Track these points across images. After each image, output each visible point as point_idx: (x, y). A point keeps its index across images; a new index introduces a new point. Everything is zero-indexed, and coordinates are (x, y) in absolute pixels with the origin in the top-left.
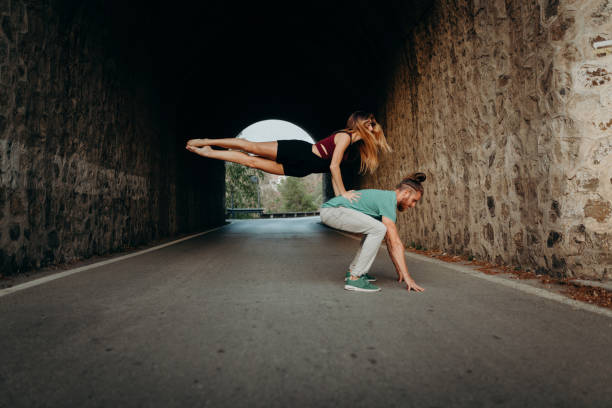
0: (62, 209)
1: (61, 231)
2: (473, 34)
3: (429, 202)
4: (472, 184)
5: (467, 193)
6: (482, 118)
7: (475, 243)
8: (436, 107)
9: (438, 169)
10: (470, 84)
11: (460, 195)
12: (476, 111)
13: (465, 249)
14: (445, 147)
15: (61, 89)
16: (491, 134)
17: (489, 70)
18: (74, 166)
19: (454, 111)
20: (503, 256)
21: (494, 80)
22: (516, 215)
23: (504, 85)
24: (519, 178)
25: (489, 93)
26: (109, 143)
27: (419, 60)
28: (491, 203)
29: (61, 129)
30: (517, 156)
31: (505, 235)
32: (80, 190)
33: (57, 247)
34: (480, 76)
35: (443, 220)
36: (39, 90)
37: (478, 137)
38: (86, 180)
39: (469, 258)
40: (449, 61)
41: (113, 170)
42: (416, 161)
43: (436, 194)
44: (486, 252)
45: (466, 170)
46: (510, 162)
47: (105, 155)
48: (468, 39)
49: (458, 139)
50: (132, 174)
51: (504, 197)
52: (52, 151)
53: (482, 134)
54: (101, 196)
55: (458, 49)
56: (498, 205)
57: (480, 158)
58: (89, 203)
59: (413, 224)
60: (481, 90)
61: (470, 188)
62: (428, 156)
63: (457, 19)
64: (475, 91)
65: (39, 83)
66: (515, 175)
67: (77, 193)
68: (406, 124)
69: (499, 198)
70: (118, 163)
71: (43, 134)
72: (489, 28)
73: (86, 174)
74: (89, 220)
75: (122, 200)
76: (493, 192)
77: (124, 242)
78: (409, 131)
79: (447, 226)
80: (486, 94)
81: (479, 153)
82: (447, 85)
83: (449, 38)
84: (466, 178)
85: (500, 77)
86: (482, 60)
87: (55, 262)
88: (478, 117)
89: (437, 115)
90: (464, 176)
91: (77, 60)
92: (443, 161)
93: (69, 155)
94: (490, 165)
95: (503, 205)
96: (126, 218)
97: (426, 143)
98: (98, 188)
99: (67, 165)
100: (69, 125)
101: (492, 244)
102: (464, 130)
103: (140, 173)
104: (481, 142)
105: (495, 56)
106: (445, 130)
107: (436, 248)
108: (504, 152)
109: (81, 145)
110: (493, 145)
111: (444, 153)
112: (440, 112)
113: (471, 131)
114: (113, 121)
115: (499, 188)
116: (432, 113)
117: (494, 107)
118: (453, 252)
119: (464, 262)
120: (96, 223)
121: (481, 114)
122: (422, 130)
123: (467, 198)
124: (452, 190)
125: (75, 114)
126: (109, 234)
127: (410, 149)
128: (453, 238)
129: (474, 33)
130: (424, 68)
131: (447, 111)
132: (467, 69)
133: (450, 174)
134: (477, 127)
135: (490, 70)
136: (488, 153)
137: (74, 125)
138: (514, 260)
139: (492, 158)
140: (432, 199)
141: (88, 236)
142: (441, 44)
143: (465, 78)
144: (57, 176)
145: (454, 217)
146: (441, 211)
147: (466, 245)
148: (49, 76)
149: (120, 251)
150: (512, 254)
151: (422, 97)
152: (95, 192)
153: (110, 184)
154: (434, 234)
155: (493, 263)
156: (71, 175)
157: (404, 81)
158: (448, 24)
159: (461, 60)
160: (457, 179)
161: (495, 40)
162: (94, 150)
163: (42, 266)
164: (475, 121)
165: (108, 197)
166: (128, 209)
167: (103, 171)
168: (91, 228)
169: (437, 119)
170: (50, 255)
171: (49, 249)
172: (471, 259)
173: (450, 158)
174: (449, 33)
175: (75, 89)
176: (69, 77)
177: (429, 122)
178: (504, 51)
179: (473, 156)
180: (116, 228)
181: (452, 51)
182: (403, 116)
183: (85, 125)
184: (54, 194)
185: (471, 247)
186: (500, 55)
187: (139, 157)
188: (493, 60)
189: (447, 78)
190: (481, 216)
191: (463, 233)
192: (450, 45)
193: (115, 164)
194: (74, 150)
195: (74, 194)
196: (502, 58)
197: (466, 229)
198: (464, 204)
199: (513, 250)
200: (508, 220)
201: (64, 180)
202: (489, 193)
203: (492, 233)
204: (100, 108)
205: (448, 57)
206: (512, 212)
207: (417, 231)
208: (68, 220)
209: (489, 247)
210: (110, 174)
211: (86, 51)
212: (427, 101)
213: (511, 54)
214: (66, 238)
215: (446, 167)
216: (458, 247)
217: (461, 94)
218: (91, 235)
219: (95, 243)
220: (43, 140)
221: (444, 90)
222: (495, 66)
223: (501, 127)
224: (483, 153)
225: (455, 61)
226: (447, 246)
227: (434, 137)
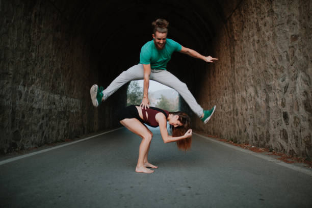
0: (23, 117)
1: (23, 131)
2: (271, 12)
3: (242, 114)
4: (272, 104)
5: (268, 110)
6: (278, 63)
7: (274, 141)
8: (246, 59)
9: (248, 95)
10: (270, 43)
11: (263, 111)
12: (274, 59)
13: (266, 144)
14: (252, 82)
15: (24, 47)
16: (286, 72)
17: (283, 32)
18: (32, 92)
19: (258, 60)
20: (295, 151)
21: (287, 38)
22: (305, 124)
23: (295, 41)
24: (308, 100)
25: (283, 47)
26: (56, 80)
27: (235, 32)
28: (286, 116)
29: (23, 70)
30: (306, 86)
31: (296, 137)
32: (36, 106)
33: (19, 140)
34: (277, 37)
35: (251, 126)
36: (8, 46)
37: (276, 75)
38: (40, 100)
39: (270, 150)
40: (255, 30)
41: (59, 95)
42: (234, 91)
43: (246, 110)
44: (282, 147)
45: (267, 95)
46: (300, 90)
47: (53, 87)
48: (268, 16)
49: (262, 77)
50: (71, 97)
51: (296, 112)
52: (18, 83)
53: (278, 73)
54: (50, 110)
55: (261, 23)
56: (291, 117)
57: (277, 87)
58: (42, 114)
59: (232, 128)
60: (277, 46)
61: (270, 106)
62: (241, 88)
63: (260, 5)
64: (273, 47)
65: (9, 42)
66: (304, 98)
67: (34, 108)
68: (227, 69)
69: (292, 113)
70: (62, 91)
71: (11, 72)
72: (283, 7)
73: (40, 97)
74: (42, 124)
75: (64, 113)
76: (287, 109)
77: (65, 136)
78: (229, 74)
79: (254, 130)
80: (282, 48)
81: (277, 84)
82: (254, 45)
83: (255, 16)
84: (267, 101)
85: (292, 36)
86: (278, 27)
87: (17, 149)
88: (276, 62)
89: (247, 63)
90: (266, 99)
91: (36, 31)
92: (251, 90)
93: (29, 85)
94: (285, 92)
95: (295, 118)
96: (66, 122)
97: (240, 80)
98: (48, 105)
99: (27, 91)
100: (30, 68)
101: (287, 142)
102: (266, 71)
103: (76, 97)
104: (277, 78)
105: (288, 23)
106: (253, 72)
107: (247, 143)
108: (295, 83)
109: (37, 80)
110: (287, 80)
111: (252, 85)
112: (249, 61)
113: (271, 71)
114: (59, 67)
115: (292, 107)
116: (244, 62)
117: (287, 56)
118: (259, 146)
119: (267, 153)
120: (47, 125)
121: (278, 61)
122: (237, 72)
123: (268, 113)
124: (257, 107)
125: (34, 62)
126: (55, 132)
127: (230, 84)
128: (258, 137)
129: (273, 11)
130: (238, 36)
131: (254, 60)
132: (267, 34)
133: (256, 98)
134: (275, 69)
135: (285, 32)
136: (284, 84)
137: (33, 68)
138: (304, 154)
139: (286, 87)
140: (244, 113)
141: (41, 133)
142: (250, 21)
143: (266, 39)
144: (20, 98)
145: (259, 124)
146: (250, 120)
147: (267, 142)
148: (16, 38)
149: (62, 141)
150: (302, 149)
151: (237, 53)
152: (46, 107)
153: (57, 103)
154: (246, 134)
155: (288, 155)
156: (30, 97)
157: (226, 45)
158: (255, 8)
159: (263, 29)
160: (261, 101)
161: (287, 14)
162: (46, 83)
163: (8, 152)
164: (274, 65)
165: (55, 111)
166: (68, 117)
167: (52, 96)
168: (43, 128)
169: (247, 65)
170: (14, 145)
171: (13, 141)
172: (271, 151)
173: (256, 88)
174: (255, 13)
175: (34, 47)
176: (30, 40)
177: (242, 68)
178: (295, 19)
179: (273, 87)
180: (60, 128)
181: (257, 24)
182: (225, 65)
183: (40, 68)
184: (18, 108)
185: (271, 143)
186: (292, 22)
187: (75, 88)
188: (287, 26)
189: (254, 40)
190: (278, 124)
191: (265, 134)
192: (256, 21)
193: (60, 92)
194: (32, 83)
195: (32, 109)
196: (294, 24)
197: (268, 132)
198: (266, 117)
199: (303, 147)
200: (299, 127)
201: (25, 100)
202: (284, 110)
203: (287, 136)
204: (51, 60)
205: (254, 28)
206: (302, 122)
207: (234, 132)
208: (27, 124)
209: (284, 144)
210: (57, 97)
211: (42, 26)
212: (241, 55)
213: (300, 21)
214: (26, 135)
215: (253, 94)
216: (262, 143)
217: (264, 50)
218: (43, 132)
219: (45, 136)
220: (11, 76)
221: (252, 48)
222: (288, 30)
223: (293, 68)
224: (279, 85)
225: (259, 30)
226: (254, 142)
227: (245, 76)
